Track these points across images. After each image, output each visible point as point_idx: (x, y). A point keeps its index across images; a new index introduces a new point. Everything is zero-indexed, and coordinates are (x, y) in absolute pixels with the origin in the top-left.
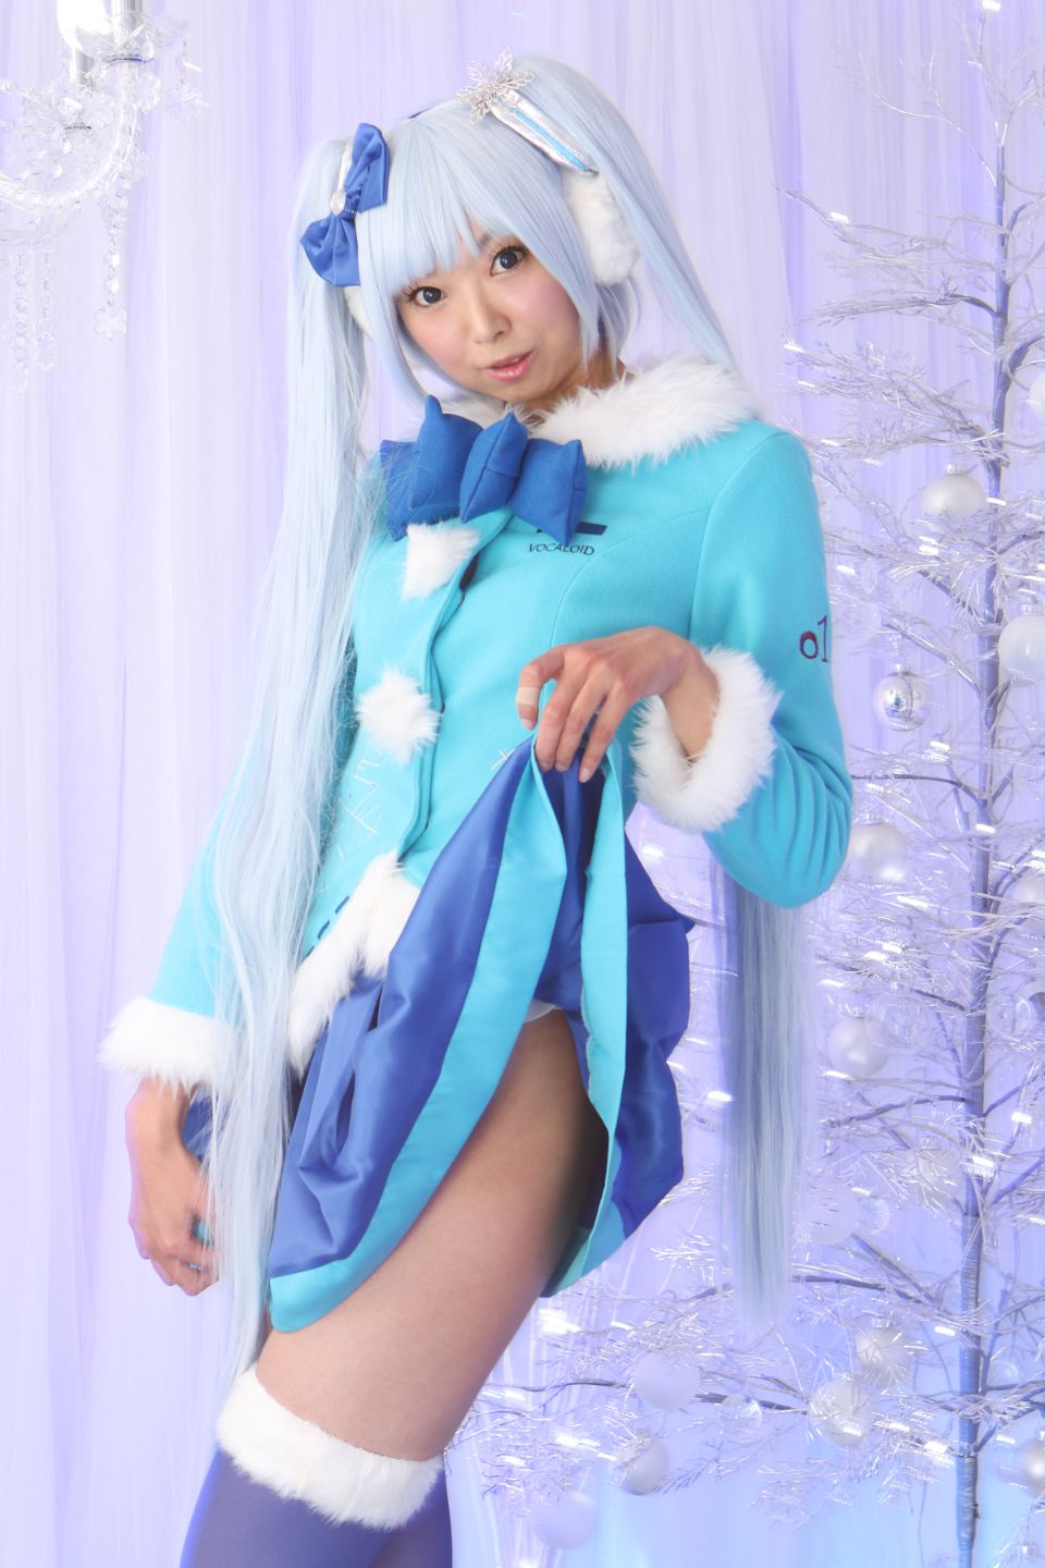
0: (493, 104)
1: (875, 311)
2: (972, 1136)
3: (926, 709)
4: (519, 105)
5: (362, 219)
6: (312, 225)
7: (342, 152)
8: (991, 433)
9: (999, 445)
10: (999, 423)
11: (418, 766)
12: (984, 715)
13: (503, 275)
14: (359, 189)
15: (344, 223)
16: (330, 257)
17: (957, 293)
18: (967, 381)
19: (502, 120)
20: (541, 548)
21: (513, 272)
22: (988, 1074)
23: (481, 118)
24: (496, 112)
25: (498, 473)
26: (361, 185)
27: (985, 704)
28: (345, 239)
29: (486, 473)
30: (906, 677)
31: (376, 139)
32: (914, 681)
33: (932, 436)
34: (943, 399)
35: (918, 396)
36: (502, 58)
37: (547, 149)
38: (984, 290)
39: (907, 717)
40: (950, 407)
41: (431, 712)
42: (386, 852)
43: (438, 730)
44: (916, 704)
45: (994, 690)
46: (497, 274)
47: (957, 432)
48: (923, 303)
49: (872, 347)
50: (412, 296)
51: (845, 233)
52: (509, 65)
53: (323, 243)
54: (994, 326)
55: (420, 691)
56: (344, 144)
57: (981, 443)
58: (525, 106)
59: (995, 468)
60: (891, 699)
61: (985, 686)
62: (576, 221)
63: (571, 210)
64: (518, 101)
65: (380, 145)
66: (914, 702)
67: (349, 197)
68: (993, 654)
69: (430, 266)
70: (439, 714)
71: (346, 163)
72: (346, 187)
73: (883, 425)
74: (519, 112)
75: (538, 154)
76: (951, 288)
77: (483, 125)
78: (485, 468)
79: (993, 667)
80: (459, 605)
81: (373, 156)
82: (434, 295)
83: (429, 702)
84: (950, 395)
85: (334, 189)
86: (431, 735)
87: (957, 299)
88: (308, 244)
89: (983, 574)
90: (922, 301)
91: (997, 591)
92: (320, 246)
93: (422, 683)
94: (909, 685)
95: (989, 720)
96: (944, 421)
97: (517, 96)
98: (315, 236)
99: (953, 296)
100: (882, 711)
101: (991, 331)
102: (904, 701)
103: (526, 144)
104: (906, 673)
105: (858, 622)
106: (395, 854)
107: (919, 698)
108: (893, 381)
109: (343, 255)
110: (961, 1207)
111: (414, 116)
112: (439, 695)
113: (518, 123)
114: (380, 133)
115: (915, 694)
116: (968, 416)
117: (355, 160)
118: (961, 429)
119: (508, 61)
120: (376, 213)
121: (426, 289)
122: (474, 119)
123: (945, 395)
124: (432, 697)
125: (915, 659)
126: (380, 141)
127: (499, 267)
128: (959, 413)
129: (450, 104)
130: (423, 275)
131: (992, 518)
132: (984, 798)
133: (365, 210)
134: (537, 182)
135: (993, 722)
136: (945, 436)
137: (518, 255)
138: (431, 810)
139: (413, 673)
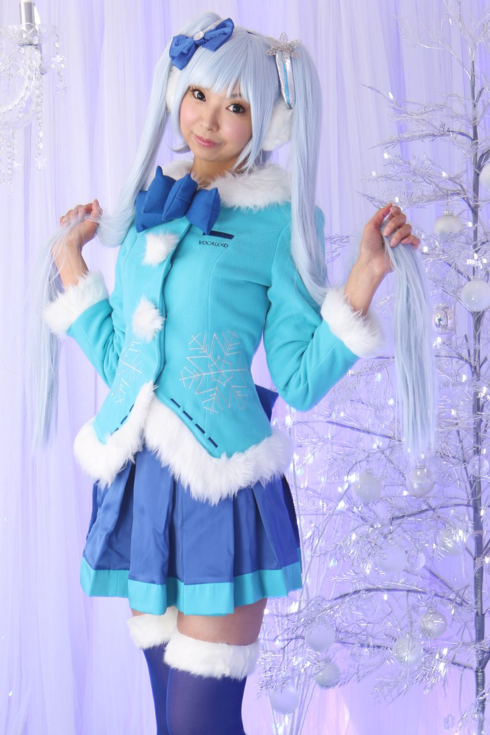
0: (279, 54)
5: (201, 50)
11: (158, 342)
15: (194, 46)
19: (277, 61)
20: (205, 243)
21: (235, 114)
23: (271, 54)
25: (181, 200)
29: (175, 199)
30: (445, 310)
37: (282, 85)
41: (161, 317)
42: (148, 382)
46: (229, 110)
55: (156, 308)
60: (437, 319)
66: (449, 321)
67: (204, 38)
70: (165, 319)
75: (278, 86)
80: (170, 269)
83: (160, 313)
92: (178, 46)
93: (158, 306)
94: (446, 313)
103: (277, 77)
106: (152, 382)
107: (451, 319)
109: (183, 57)
110: (472, 556)
112: (165, 312)
114: (233, 27)
115: (449, 317)
120: (208, 52)
121: (201, 93)
124: (162, 312)
127: (231, 108)
130: (204, 87)
133: (205, 47)
134: (271, 93)
137: (241, 110)
138: (165, 363)
139: (154, 302)
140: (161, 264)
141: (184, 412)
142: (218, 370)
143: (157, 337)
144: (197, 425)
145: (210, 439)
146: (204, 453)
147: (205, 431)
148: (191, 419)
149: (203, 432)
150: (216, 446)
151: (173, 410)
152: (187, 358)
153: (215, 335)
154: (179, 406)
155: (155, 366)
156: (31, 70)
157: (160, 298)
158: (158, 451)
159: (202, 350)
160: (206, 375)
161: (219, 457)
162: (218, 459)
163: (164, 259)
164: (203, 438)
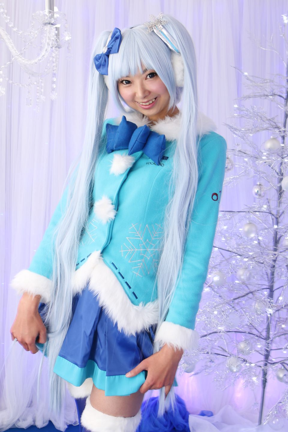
0: (155, 28)
1: (255, 97)
2: (269, 303)
3: (264, 193)
4: (162, 30)
5: (111, 56)
6: (97, 55)
7: (109, 35)
8: (283, 129)
9: (285, 131)
10: (285, 126)
12: (278, 196)
13: (149, 79)
14: (111, 47)
15: (106, 56)
16: (100, 66)
17: (276, 93)
18: (278, 115)
19: (156, 33)
20: (150, 163)
21: (152, 79)
22: (275, 282)
23: (150, 32)
24: (155, 31)
25: (140, 142)
26: (112, 46)
27: (278, 194)
28: (105, 61)
29: (137, 142)
30: (260, 186)
31: (118, 33)
32: (262, 187)
33: (268, 129)
34: (272, 120)
35: (265, 119)
36: (159, 15)
37: (168, 44)
38: (282, 93)
39: (260, 195)
40: (273, 122)
41: (114, 211)
43: (115, 216)
44: (262, 192)
45: (280, 191)
46: (148, 79)
47: (274, 128)
48: (267, 96)
49: (255, 106)
50: (122, 82)
51: (248, 78)
52: (161, 17)
53: (99, 61)
54: (284, 102)
55: (112, 204)
56: (110, 33)
57: (280, 131)
58: (164, 31)
59: (283, 137)
60: (256, 191)
61: (279, 190)
62: (173, 67)
63: (172, 64)
64: (162, 29)
65: (119, 35)
67: (108, 49)
68: (280, 185)
69: (128, 74)
70: (116, 212)
71: (109, 39)
72: (108, 46)
73: (254, 126)
74: (162, 32)
75: (165, 46)
76: (274, 92)
77: (151, 34)
78: (136, 140)
79: (280, 188)
81: (117, 38)
82: (128, 82)
83: (114, 207)
84: (273, 119)
85: (105, 46)
86: (113, 217)
87: (275, 95)
88: (95, 60)
89: (279, 164)
90: (266, 95)
91: (282, 169)
92: (98, 62)
93: (114, 202)
94: (261, 188)
95: (279, 198)
96: (270, 125)
97: (162, 27)
98: (97, 58)
99: (274, 94)
100: (254, 194)
101: (284, 104)
102: (259, 191)
103: (162, 42)
104: (260, 185)
105: (248, 173)
106: (100, 251)
107: (263, 191)
108: (258, 115)
109: (104, 65)
111: (131, 28)
112: (117, 205)
113: (161, 35)
114: (120, 31)
115: (262, 190)
116: (277, 124)
117: (112, 38)
118: (275, 127)
119: (161, 16)
120: (115, 55)
121: (126, 81)
122: (148, 32)
123: (272, 119)
124: (115, 206)
125: (263, 182)
126: (120, 34)
127: (148, 77)
128: (275, 123)
129: (142, 26)
130: (125, 76)
131: (282, 150)
132: (277, 217)
133: (112, 54)
134: (164, 54)
135: (280, 198)
136: (271, 129)
137: (155, 75)
138: (111, 239)
139: (111, 198)
140: (122, 175)
141: (119, 273)
142: (146, 249)
143: (109, 222)
144: (126, 282)
145: (134, 293)
146: (129, 301)
147: (131, 287)
148: (123, 278)
149: (130, 288)
150: (137, 298)
151: (112, 270)
152: (127, 238)
153: (147, 225)
154: (117, 269)
155: (103, 241)
156: (49, 39)
157: (116, 198)
158: (98, 295)
159: (137, 234)
160: (137, 251)
161: (138, 305)
162: (137, 306)
163: (124, 173)
164: (130, 292)
